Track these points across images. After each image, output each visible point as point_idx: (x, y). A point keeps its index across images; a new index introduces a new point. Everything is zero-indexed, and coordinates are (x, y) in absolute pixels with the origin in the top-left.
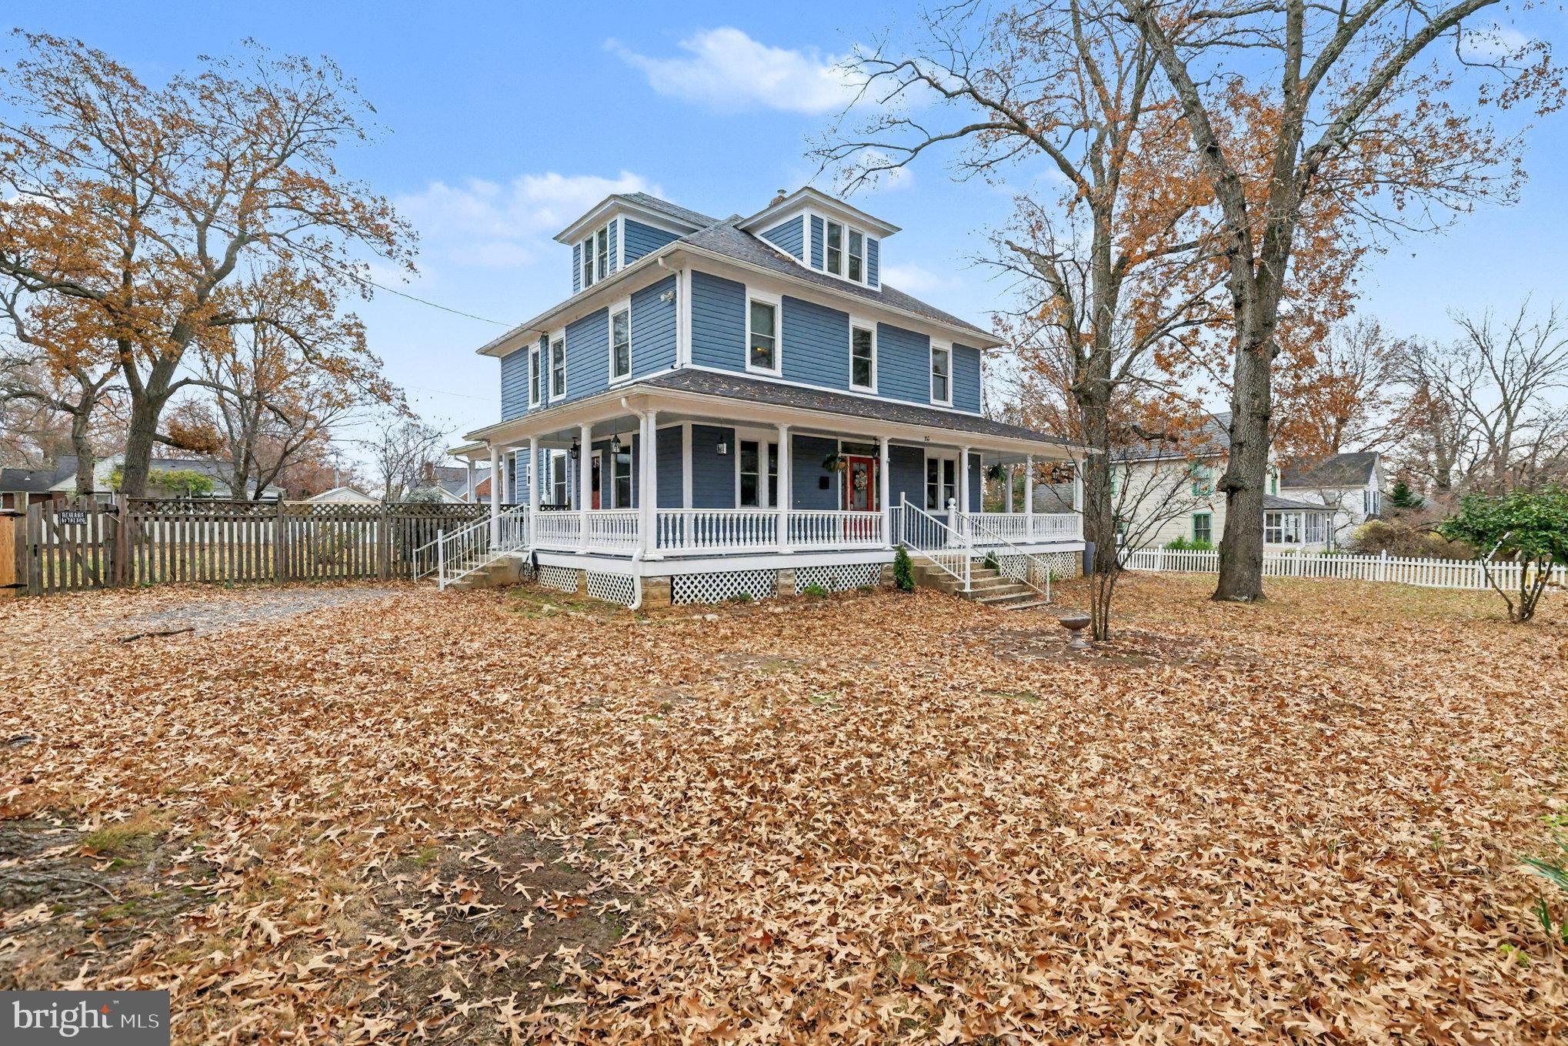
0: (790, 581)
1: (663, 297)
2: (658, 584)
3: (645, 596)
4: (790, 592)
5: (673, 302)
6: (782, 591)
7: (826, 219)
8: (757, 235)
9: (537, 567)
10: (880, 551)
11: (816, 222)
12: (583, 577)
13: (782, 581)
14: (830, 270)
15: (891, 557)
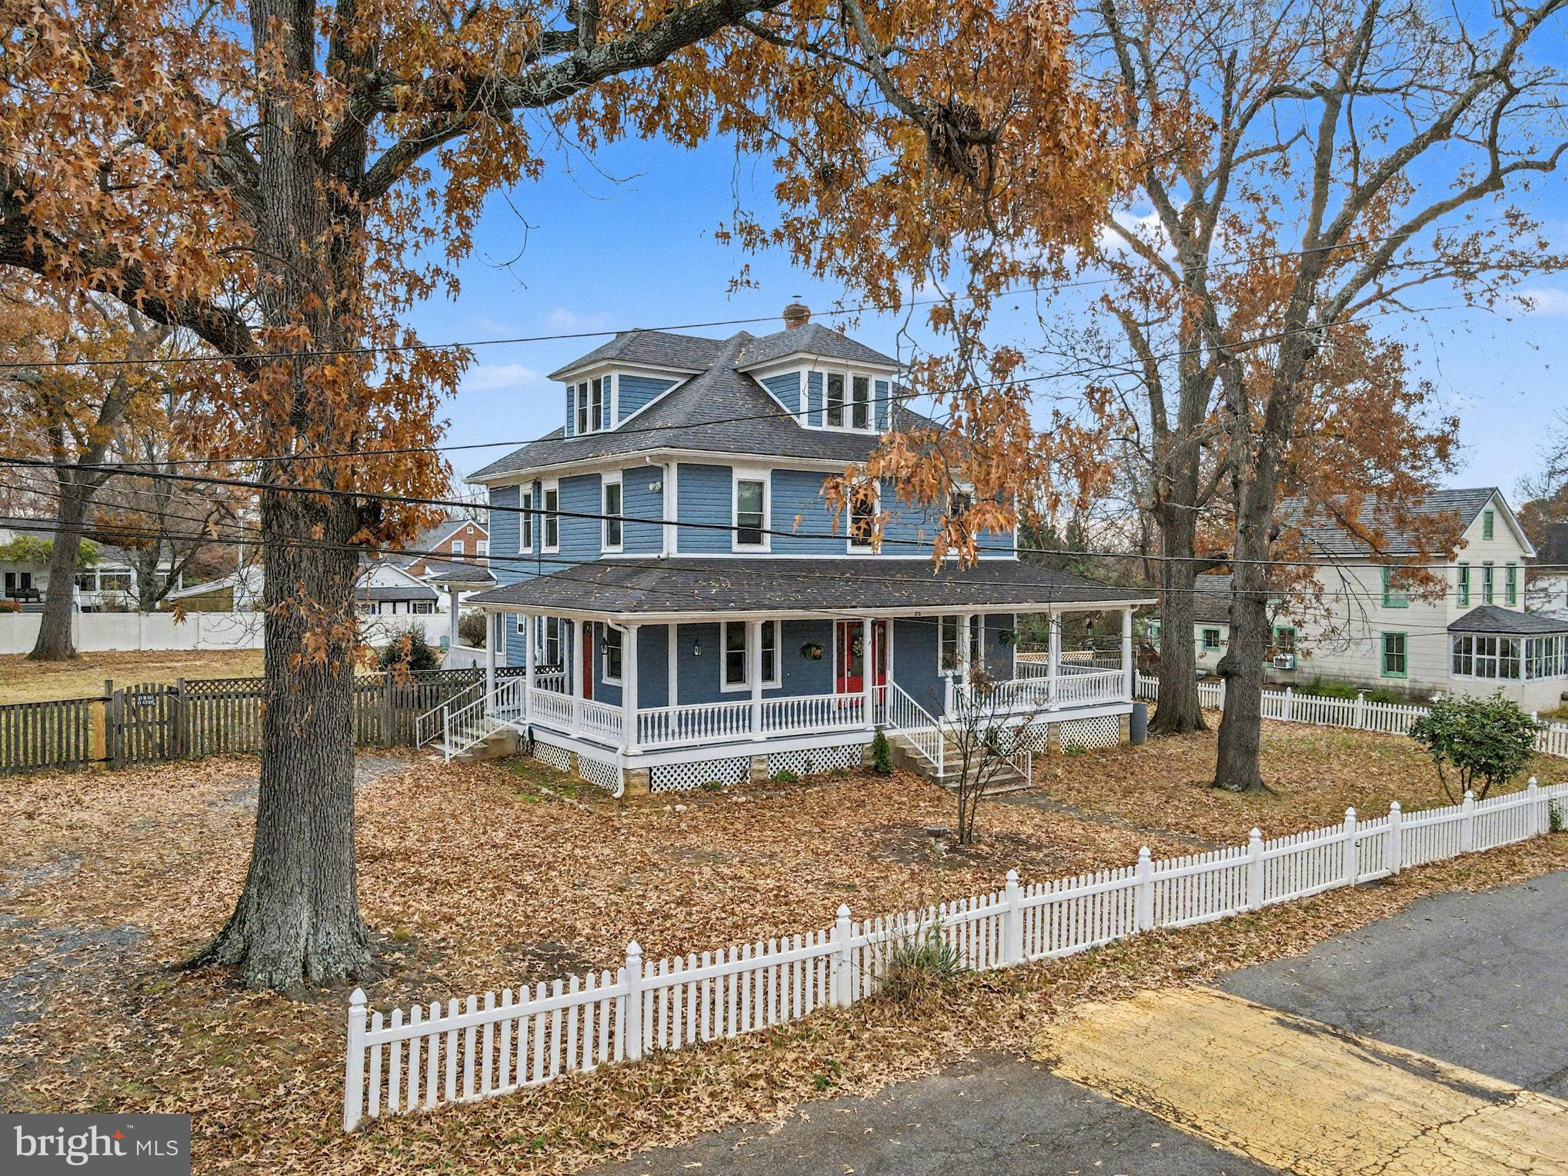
0: (763, 767)
1: (651, 487)
2: (638, 775)
3: (627, 786)
4: (762, 776)
5: (661, 491)
6: (755, 776)
7: (825, 371)
8: (758, 379)
9: (533, 741)
10: (859, 733)
11: (815, 378)
12: (576, 759)
13: (756, 766)
14: (830, 423)
15: (869, 738)
